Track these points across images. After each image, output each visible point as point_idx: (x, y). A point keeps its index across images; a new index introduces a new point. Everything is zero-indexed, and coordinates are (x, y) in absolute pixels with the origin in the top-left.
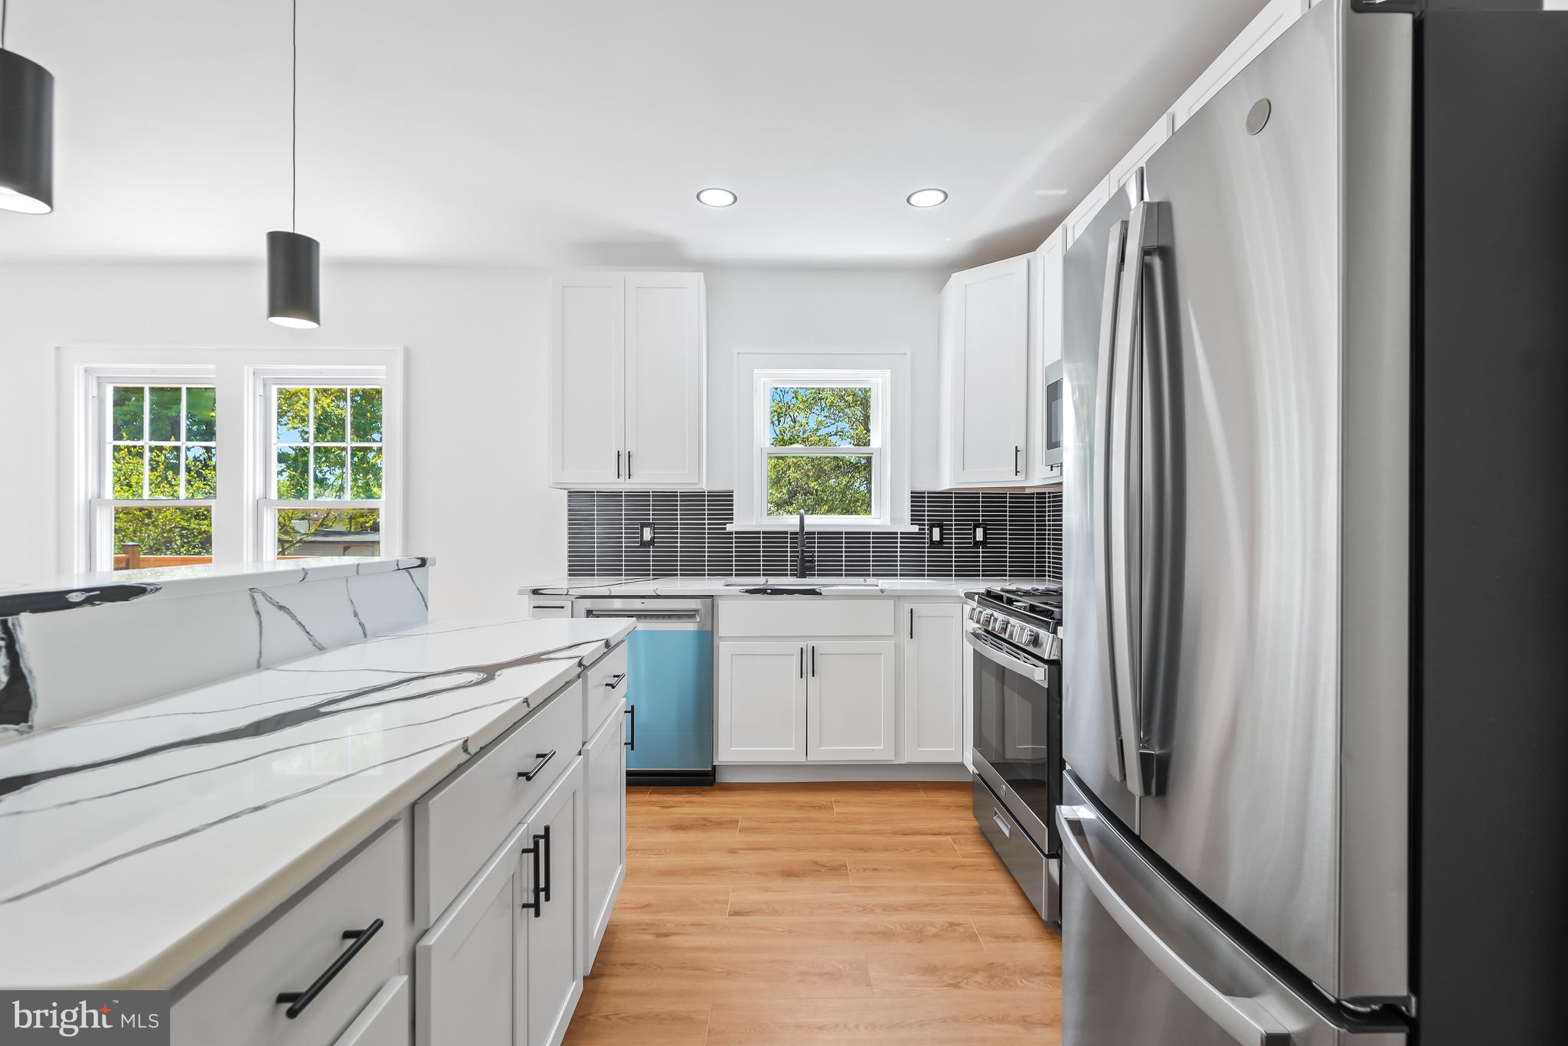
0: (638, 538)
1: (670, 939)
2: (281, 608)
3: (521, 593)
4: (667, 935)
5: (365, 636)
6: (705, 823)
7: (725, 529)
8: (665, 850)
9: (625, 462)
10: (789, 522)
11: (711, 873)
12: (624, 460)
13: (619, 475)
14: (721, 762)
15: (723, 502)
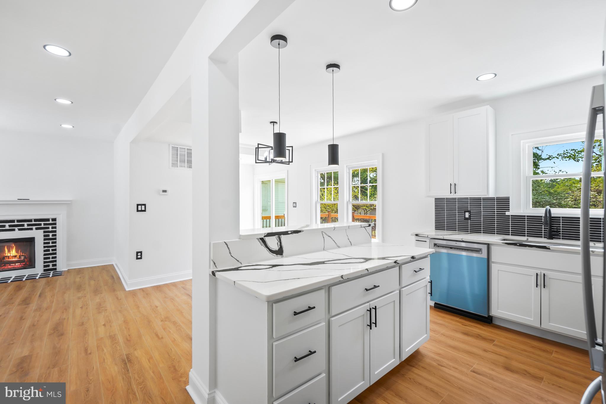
0: (463, 216)
1: (443, 367)
2: (329, 236)
3: (412, 235)
4: (442, 366)
5: (351, 245)
6: (478, 336)
7: (505, 214)
8: (456, 339)
9: (454, 187)
10: (541, 212)
11: (471, 354)
12: (453, 187)
13: (451, 192)
14: (493, 315)
15: (504, 203)
